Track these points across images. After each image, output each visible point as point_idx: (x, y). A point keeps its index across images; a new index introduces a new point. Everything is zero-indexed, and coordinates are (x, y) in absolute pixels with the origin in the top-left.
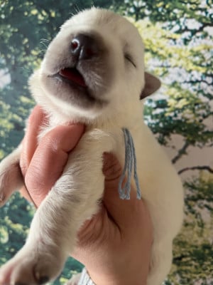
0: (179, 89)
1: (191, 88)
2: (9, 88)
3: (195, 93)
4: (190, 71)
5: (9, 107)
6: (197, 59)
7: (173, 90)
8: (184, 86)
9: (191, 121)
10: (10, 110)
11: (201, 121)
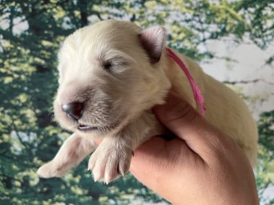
0: (178, 26)
1: (187, 25)
2: (27, 33)
3: (189, 28)
4: (184, 13)
5: (28, 51)
6: (188, 5)
7: (175, 27)
8: (182, 24)
9: (189, 48)
10: (30, 54)
11: (195, 47)
